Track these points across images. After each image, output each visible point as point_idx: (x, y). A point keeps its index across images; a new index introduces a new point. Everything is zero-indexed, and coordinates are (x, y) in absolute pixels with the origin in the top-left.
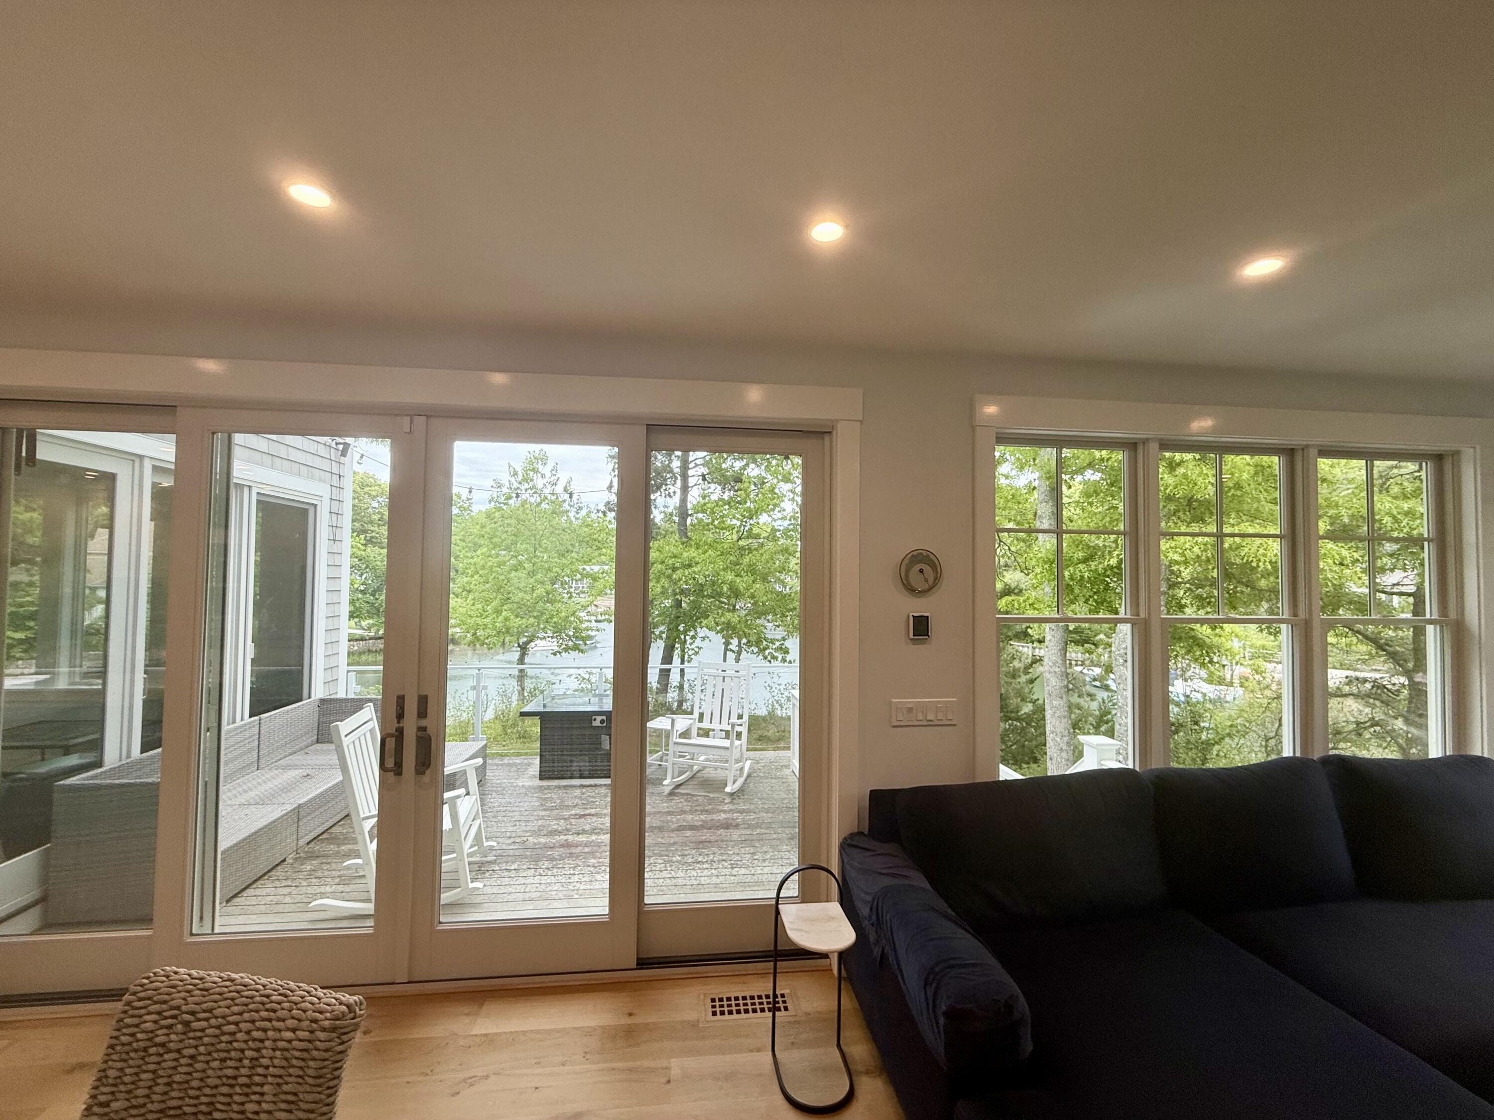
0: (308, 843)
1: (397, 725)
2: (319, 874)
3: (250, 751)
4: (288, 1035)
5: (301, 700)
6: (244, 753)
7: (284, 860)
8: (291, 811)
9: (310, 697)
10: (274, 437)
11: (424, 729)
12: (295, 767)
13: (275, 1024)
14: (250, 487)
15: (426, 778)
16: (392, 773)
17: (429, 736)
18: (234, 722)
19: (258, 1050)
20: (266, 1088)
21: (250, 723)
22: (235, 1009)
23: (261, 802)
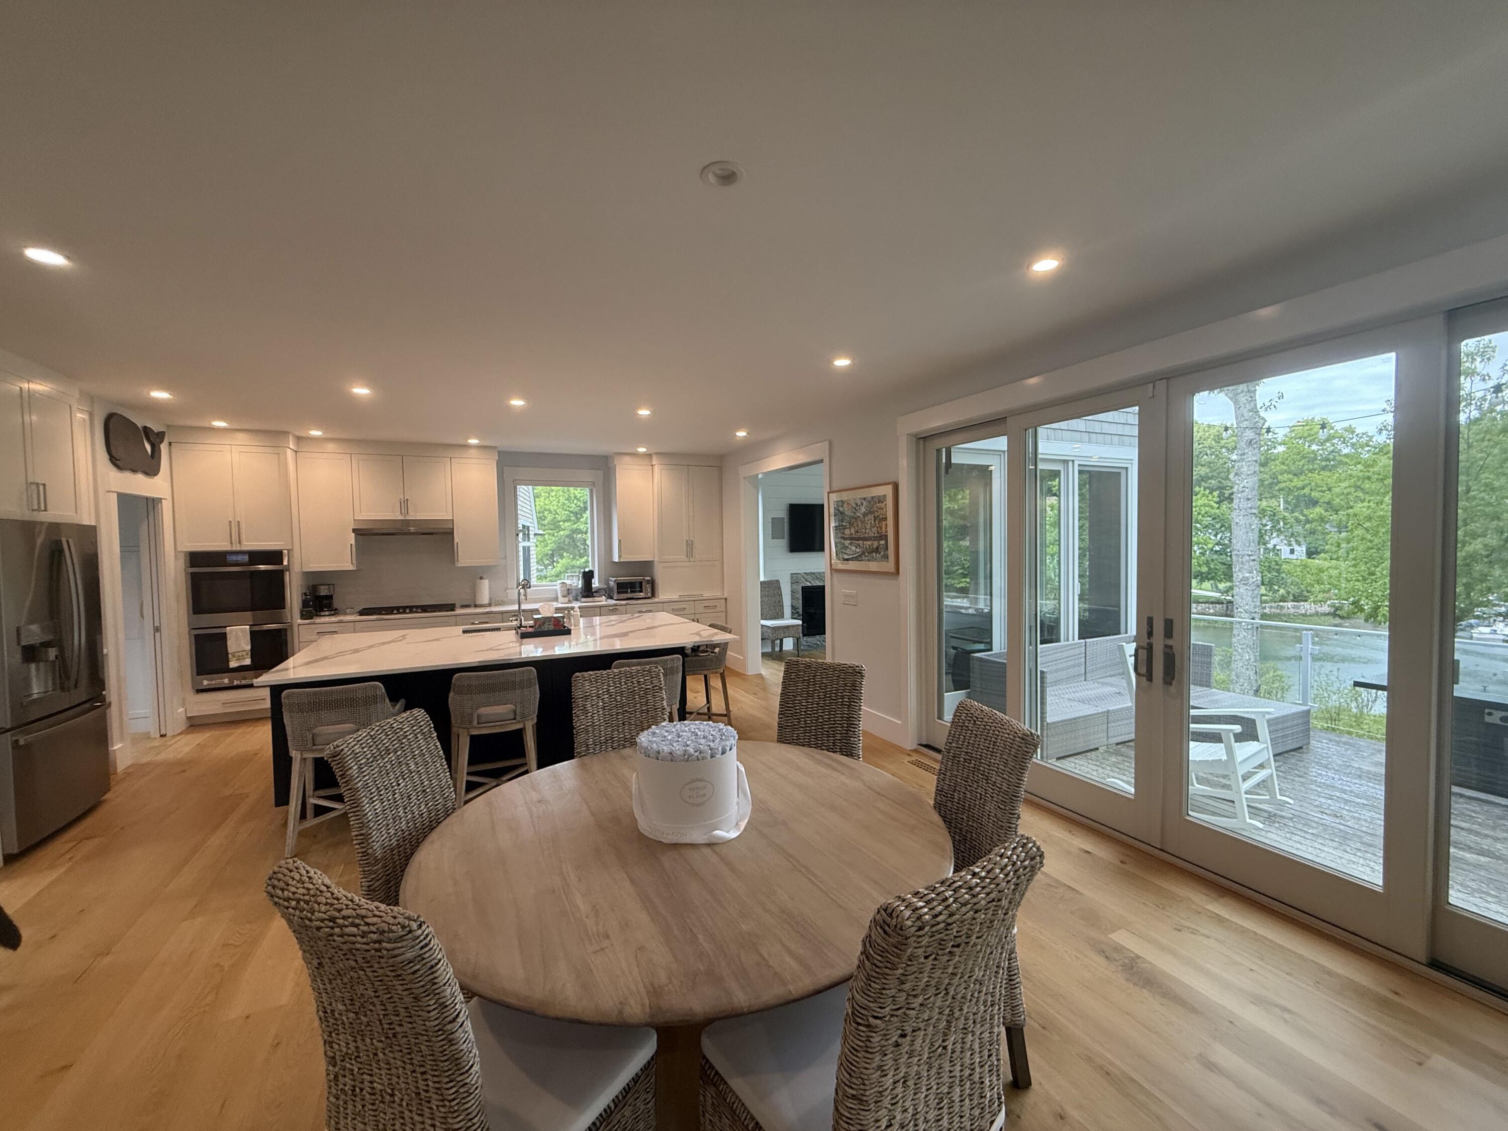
0: (1117, 744)
1: (1148, 641)
2: (1121, 766)
3: (1079, 665)
4: (1007, 736)
5: (1119, 633)
6: (1074, 666)
7: (1097, 749)
8: (1102, 713)
9: (1126, 633)
10: (1090, 418)
11: (1171, 647)
12: (1112, 685)
13: (1004, 731)
14: (1073, 461)
15: (1173, 689)
16: (1145, 678)
17: (1174, 655)
18: (1068, 640)
19: (996, 739)
20: (998, 755)
21: (1079, 643)
22: (991, 721)
23: (1082, 701)
